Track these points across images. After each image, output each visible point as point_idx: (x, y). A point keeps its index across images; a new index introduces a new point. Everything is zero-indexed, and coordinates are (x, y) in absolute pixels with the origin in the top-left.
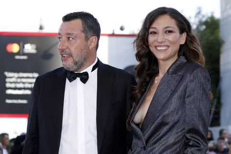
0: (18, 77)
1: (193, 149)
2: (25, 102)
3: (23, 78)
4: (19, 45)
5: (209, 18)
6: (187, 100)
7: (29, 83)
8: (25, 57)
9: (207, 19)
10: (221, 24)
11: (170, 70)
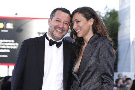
0: (3, 42)
1: (106, 84)
2: (6, 56)
3: (5, 42)
4: (3, 23)
5: (112, 10)
6: (100, 57)
7: (9, 46)
8: (7, 31)
9: (111, 11)
10: (119, 14)
11: (90, 42)
